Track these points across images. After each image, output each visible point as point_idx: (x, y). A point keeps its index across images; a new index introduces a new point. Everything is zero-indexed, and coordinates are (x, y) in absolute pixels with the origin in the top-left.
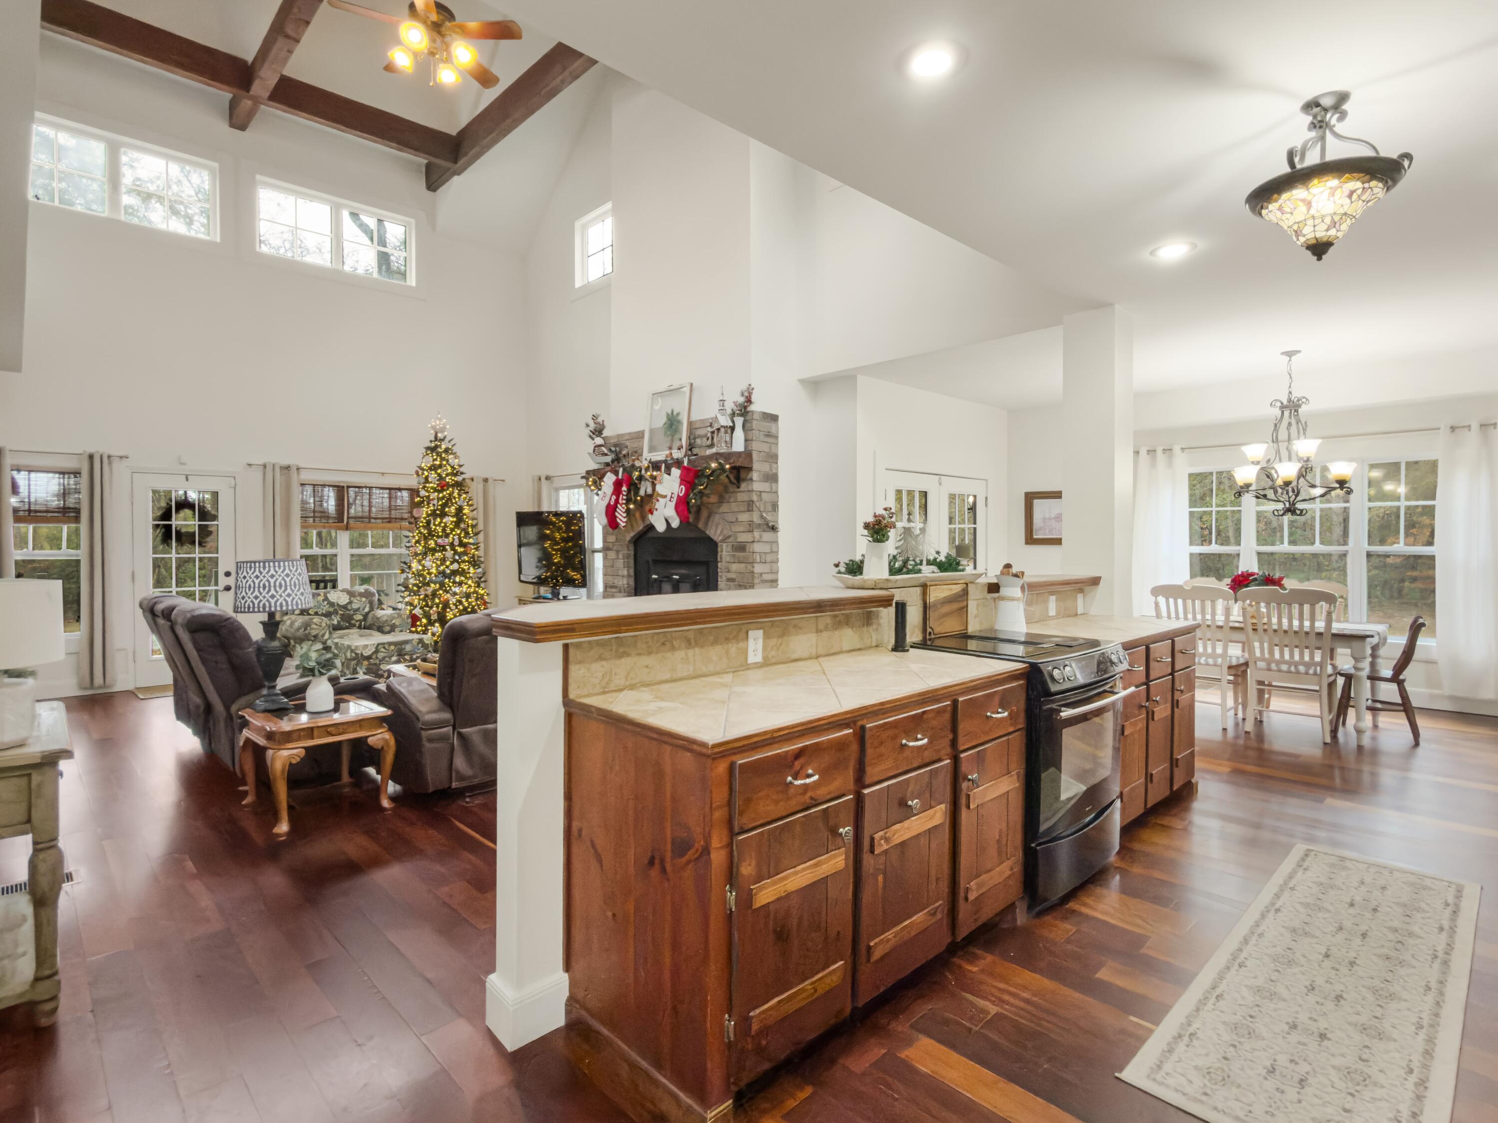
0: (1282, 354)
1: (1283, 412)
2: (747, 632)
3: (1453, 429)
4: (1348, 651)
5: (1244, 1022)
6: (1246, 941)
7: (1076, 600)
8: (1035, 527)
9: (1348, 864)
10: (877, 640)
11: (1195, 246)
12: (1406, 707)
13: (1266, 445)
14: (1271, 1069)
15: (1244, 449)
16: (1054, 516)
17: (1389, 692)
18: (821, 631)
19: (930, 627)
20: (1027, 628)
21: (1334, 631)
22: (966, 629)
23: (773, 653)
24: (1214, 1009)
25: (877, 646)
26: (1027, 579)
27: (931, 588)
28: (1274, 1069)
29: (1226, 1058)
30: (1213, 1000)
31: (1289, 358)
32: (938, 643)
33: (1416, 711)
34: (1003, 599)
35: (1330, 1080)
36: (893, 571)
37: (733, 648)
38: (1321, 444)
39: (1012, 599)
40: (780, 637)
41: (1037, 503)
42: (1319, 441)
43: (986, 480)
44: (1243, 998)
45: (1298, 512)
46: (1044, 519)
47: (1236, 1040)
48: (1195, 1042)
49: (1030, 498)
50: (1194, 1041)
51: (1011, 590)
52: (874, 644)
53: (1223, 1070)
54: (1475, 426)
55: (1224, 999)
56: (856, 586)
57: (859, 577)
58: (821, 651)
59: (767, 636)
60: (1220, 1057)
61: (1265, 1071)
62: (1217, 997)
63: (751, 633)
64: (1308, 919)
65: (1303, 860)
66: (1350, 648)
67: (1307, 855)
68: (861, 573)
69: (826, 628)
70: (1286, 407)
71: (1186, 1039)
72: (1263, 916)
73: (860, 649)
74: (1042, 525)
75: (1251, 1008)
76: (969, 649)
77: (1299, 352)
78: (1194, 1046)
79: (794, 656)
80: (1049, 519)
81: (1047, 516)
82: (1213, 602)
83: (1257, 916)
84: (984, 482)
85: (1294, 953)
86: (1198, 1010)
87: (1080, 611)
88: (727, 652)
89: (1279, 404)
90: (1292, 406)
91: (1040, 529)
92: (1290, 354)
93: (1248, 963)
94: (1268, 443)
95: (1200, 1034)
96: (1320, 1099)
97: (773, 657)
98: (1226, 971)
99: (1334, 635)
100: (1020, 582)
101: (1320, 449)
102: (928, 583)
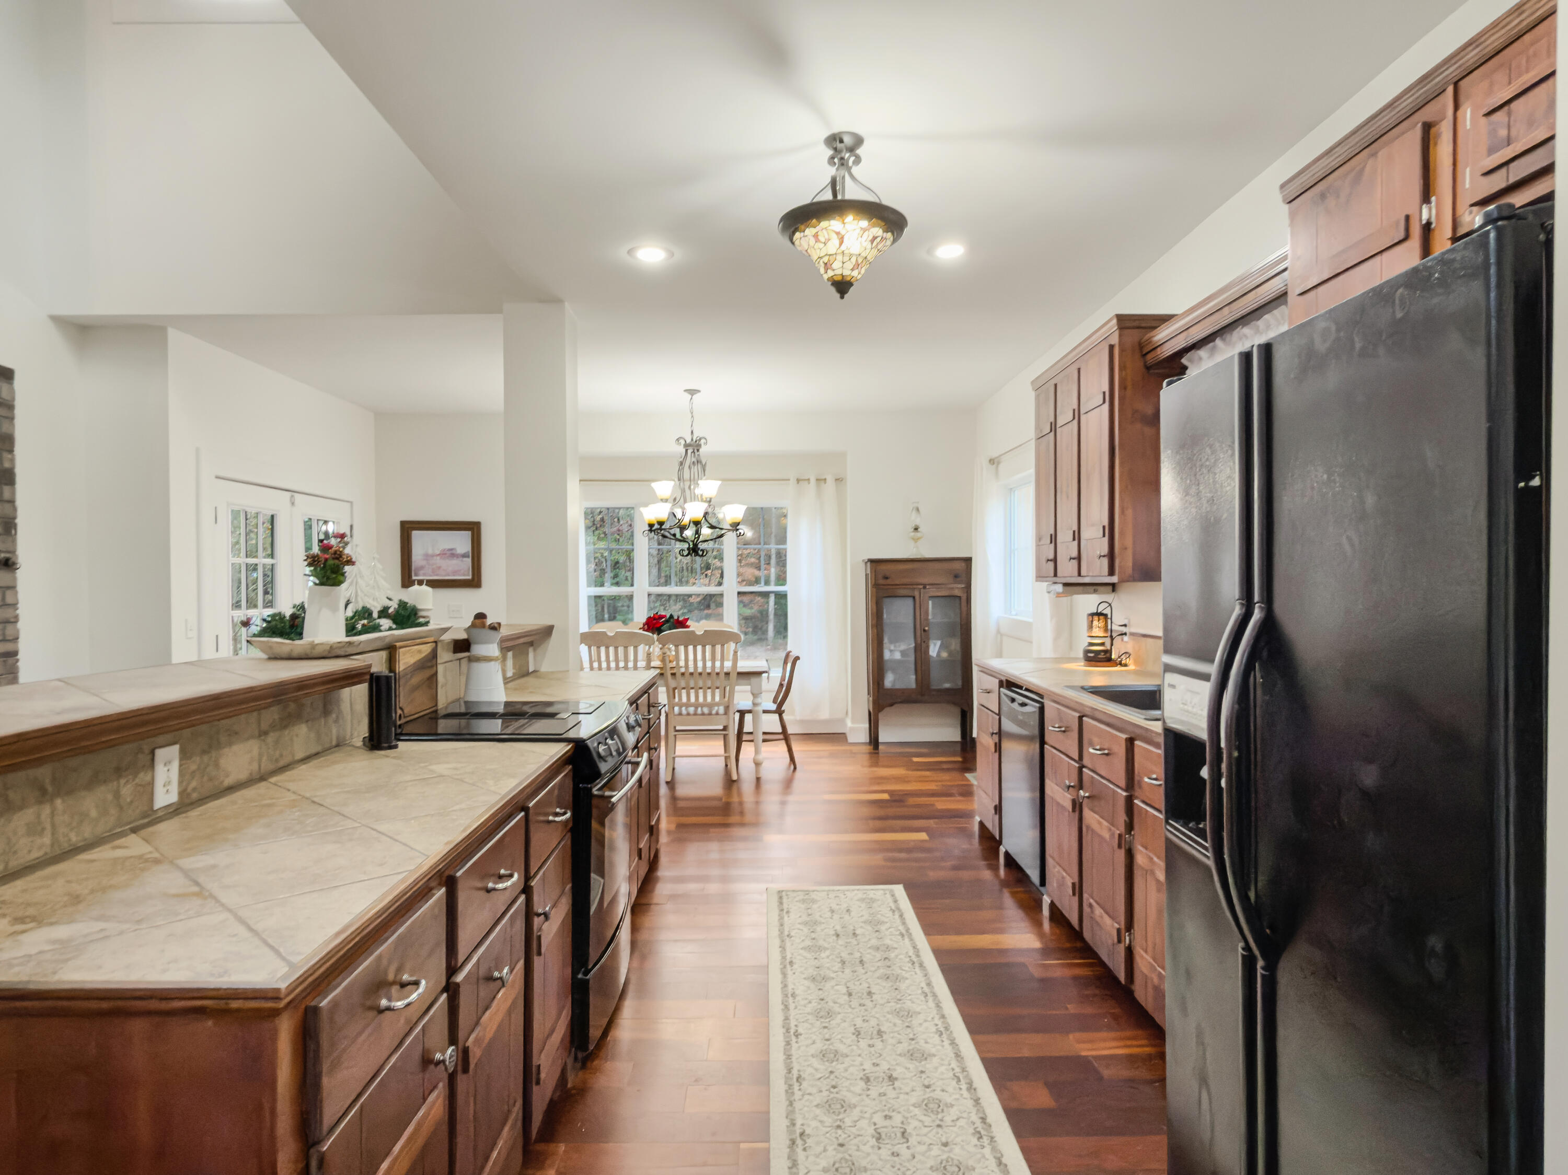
0: (686, 391)
1: (687, 451)
2: (153, 753)
3: (798, 481)
4: (748, 688)
5: (832, 1096)
6: (786, 1008)
7: (528, 654)
8: (414, 565)
9: (813, 895)
10: (338, 738)
11: (672, 254)
12: (785, 735)
13: (672, 483)
14: (878, 1136)
15: (654, 485)
16: (438, 552)
17: (771, 723)
18: (266, 733)
19: (401, 708)
20: (507, 695)
21: (739, 670)
22: (436, 705)
23: (194, 784)
24: (803, 1095)
25: (337, 746)
26: (504, 632)
27: (401, 650)
28: (879, 1133)
29: (841, 1145)
30: (796, 1086)
31: (690, 396)
32: (407, 729)
33: (791, 736)
34: (478, 659)
35: (920, 1121)
36: (351, 629)
37: (127, 790)
38: (720, 486)
39: (488, 659)
40: (204, 752)
41: (416, 534)
42: (719, 482)
43: (351, 503)
44: (816, 1070)
45: (701, 553)
46: (427, 557)
47: (837, 1120)
48: (810, 1142)
49: (407, 529)
50: (808, 1141)
51: (489, 648)
52: (334, 743)
53: (847, 1161)
54: (813, 481)
55: (804, 1079)
56: (295, 654)
57: (298, 642)
58: (267, 766)
59: (185, 755)
60: (836, 1146)
61: (874, 1140)
62: (797, 1080)
63: (161, 754)
64: (816, 963)
65: (781, 903)
66: (750, 685)
67: (781, 898)
68: (300, 635)
69: (273, 727)
70: (689, 445)
71: (799, 1142)
72: (784, 975)
73: (316, 755)
74: (423, 563)
75: (828, 1077)
76: (440, 731)
77: (699, 391)
78: (810, 1147)
79: (228, 782)
80: (433, 556)
81: (430, 552)
82: (636, 647)
83: (780, 976)
84: (348, 505)
85: (827, 1002)
86: (791, 1104)
87: (531, 670)
88: (117, 795)
89: (683, 442)
90: (694, 446)
91: (422, 568)
92: (692, 392)
93: (800, 1030)
94: (674, 480)
95: (808, 1131)
96: (924, 1144)
97: (194, 789)
98: (789, 1047)
99: (739, 674)
100: (497, 636)
101: (720, 488)
102: (398, 644)
